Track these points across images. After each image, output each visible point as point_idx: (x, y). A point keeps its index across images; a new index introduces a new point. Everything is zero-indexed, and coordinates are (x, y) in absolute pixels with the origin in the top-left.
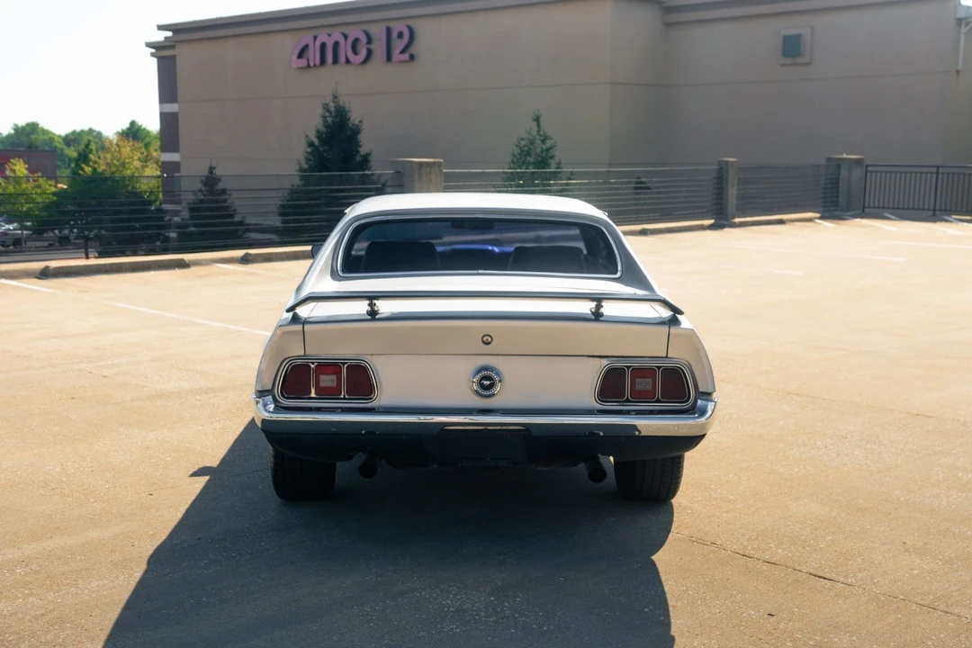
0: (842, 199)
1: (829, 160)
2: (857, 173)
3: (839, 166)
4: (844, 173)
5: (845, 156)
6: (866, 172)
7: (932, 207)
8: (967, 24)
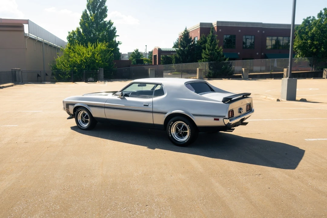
0: (17, 79)
1: (12, 70)
2: (20, 73)
3: (15, 71)
4: (17, 73)
5: (16, 69)
6: (22, 72)
7: (40, 81)
8: (27, 38)
